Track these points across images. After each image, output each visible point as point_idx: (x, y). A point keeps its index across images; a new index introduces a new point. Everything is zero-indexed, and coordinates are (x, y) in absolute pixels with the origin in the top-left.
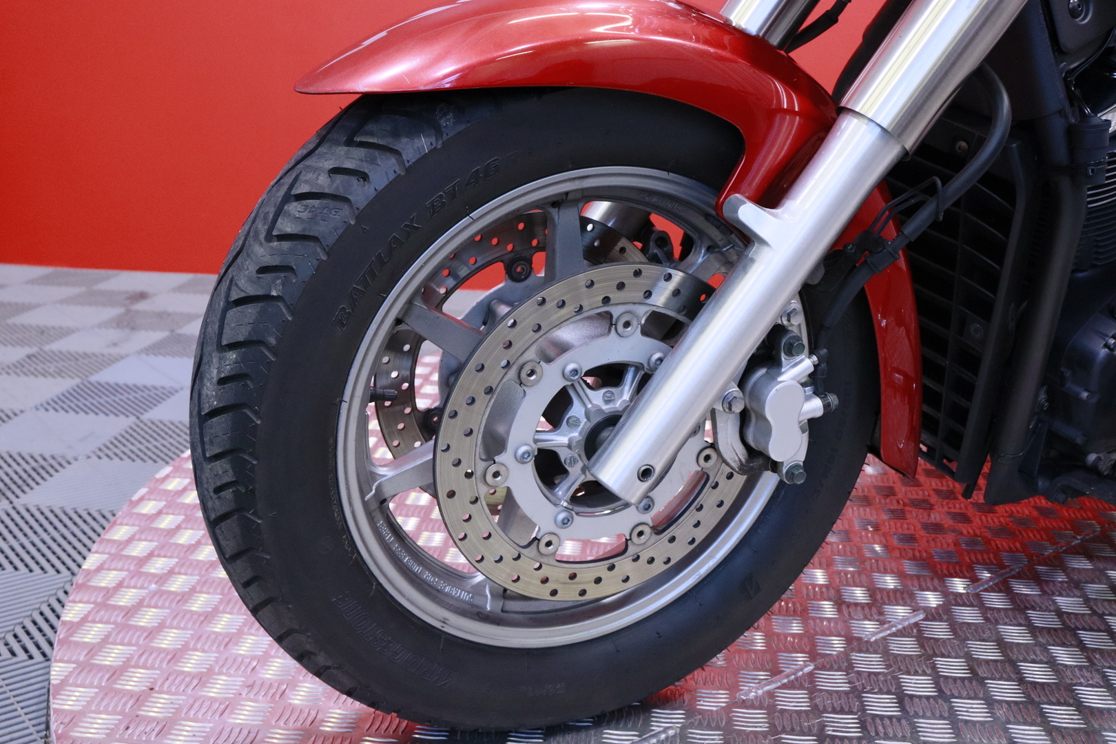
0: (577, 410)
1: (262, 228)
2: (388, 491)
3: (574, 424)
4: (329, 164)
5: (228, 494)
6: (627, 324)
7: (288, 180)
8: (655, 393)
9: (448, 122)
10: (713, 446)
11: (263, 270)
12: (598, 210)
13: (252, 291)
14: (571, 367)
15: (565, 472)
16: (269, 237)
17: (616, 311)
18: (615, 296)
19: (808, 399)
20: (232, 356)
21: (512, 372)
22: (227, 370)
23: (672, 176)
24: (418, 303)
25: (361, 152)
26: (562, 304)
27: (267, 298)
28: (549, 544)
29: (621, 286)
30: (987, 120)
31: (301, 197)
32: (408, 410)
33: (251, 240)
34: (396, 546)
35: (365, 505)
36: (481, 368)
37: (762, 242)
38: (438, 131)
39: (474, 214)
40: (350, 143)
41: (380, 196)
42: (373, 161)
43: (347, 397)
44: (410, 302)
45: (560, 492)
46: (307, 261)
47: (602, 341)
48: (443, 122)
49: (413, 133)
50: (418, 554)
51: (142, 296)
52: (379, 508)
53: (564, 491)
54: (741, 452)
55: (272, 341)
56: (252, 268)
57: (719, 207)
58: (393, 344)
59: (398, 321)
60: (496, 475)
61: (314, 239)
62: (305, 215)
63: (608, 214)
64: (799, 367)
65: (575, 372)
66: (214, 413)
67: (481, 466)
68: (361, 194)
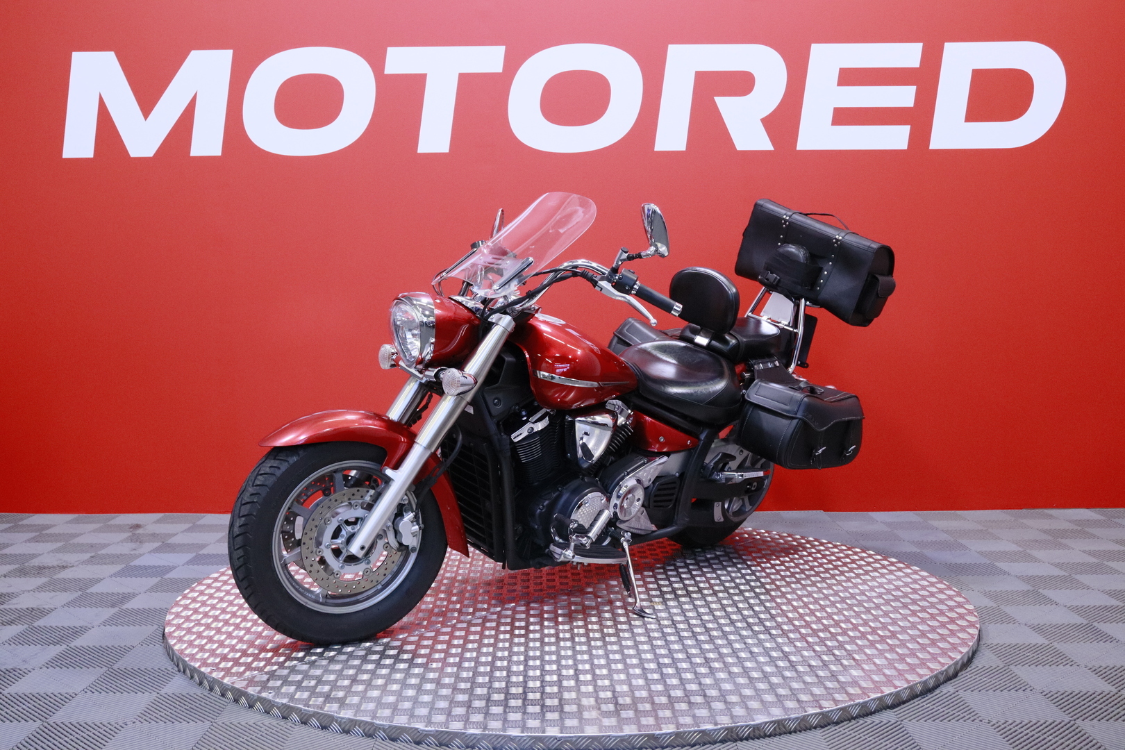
0: (343, 532)
1: (251, 483)
2: (287, 561)
3: (343, 536)
4: (269, 465)
5: (242, 559)
6: (356, 506)
7: (258, 470)
8: (366, 524)
9: (301, 452)
10: (388, 543)
11: (252, 495)
12: (353, 473)
13: (248, 500)
14: (340, 519)
15: (342, 552)
16: (253, 486)
17: (353, 502)
18: (352, 497)
19: (414, 526)
20: (243, 519)
21: (323, 520)
22: (242, 523)
23: (370, 462)
24: (295, 503)
25: (278, 462)
26: (336, 501)
27: (253, 502)
28: (337, 574)
29: (353, 495)
30: (455, 441)
31: (261, 474)
32: (293, 539)
33: (247, 487)
34: (290, 579)
35: (281, 565)
36: (314, 520)
37: (393, 480)
38: (299, 455)
39: (310, 476)
40: (275, 459)
41: (283, 473)
42: (281, 464)
43: (275, 530)
44: (292, 503)
45: (340, 558)
46: (264, 491)
47: (349, 511)
48: (300, 452)
49: (292, 456)
50: (295, 581)
51: (138, 526)
52: (285, 566)
53: (342, 558)
54: (397, 545)
55: (255, 514)
56: (249, 495)
57: (381, 470)
58: (287, 519)
59: (289, 508)
60: (320, 552)
61: (266, 486)
62: (263, 479)
63: (356, 474)
64: (409, 516)
65: (341, 520)
66: (238, 536)
67: (315, 549)
68: (278, 473)
